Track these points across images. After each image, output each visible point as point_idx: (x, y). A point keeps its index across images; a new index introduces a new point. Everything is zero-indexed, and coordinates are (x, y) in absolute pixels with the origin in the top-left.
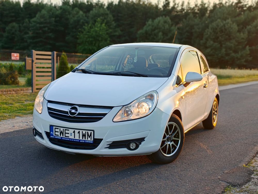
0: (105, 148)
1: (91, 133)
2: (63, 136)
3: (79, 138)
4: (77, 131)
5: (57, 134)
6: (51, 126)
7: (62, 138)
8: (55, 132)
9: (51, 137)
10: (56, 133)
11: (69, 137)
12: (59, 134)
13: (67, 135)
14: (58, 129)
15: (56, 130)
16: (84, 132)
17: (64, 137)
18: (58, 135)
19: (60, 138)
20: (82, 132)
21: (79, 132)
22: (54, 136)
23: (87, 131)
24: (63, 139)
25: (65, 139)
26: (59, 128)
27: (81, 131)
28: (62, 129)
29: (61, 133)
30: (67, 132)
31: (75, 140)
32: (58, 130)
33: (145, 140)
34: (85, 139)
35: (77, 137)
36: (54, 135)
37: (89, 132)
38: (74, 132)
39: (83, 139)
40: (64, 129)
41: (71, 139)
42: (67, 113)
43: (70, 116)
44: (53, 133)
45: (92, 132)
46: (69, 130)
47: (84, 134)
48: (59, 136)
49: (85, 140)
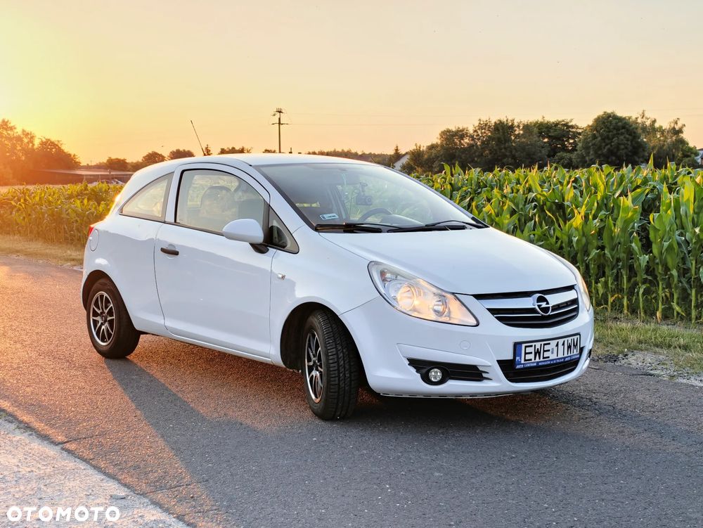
2: (540, 358)
3: (564, 355)
4: (561, 342)
5: (528, 359)
6: (518, 346)
7: (538, 362)
8: (526, 354)
9: (518, 367)
10: (528, 357)
11: (549, 357)
12: (532, 356)
13: (546, 354)
14: (531, 346)
15: (528, 350)
16: (569, 340)
17: (542, 359)
18: (531, 360)
19: (535, 364)
21: (564, 343)
22: (523, 364)
23: (573, 338)
24: (540, 364)
25: (543, 363)
26: (533, 344)
27: (566, 340)
28: (538, 345)
29: (537, 353)
30: (547, 348)
31: (558, 361)
32: (532, 350)
34: (571, 353)
35: (561, 355)
36: (523, 362)
38: (557, 344)
39: (567, 353)
40: (543, 343)
41: (553, 360)
44: (521, 359)
45: (578, 337)
46: (549, 344)
47: (570, 343)
48: (533, 360)
49: (570, 356)
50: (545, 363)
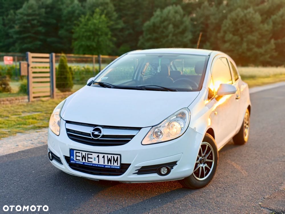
0: (133, 174)
1: (117, 157)
2: (85, 161)
3: (104, 163)
4: (101, 156)
5: (78, 159)
6: (72, 151)
7: (84, 163)
8: (76, 156)
9: (72, 162)
10: (78, 158)
11: (92, 162)
12: (80, 158)
13: (89, 160)
14: (80, 153)
15: (78, 154)
16: (110, 156)
17: (87, 162)
18: (80, 160)
19: (82, 163)
20: (108, 156)
21: (104, 157)
22: (75, 161)
23: (113, 156)
24: (85, 164)
25: (87, 164)
26: (81, 152)
27: (106, 156)
28: (84, 153)
29: (83, 157)
30: (89, 156)
31: (99, 166)
32: (80, 155)
33: (177, 164)
34: (111, 164)
35: (101, 162)
36: (75, 160)
37: (116, 157)
38: (98, 156)
39: (108, 164)
40: (87, 153)
41: (95, 164)
42: (89, 135)
43: (92, 138)
44: (74, 158)
45: (119, 156)
46: (92, 154)
47: (109, 158)
48: (81, 161)
49: (110, 166)
50: (89, 164)
